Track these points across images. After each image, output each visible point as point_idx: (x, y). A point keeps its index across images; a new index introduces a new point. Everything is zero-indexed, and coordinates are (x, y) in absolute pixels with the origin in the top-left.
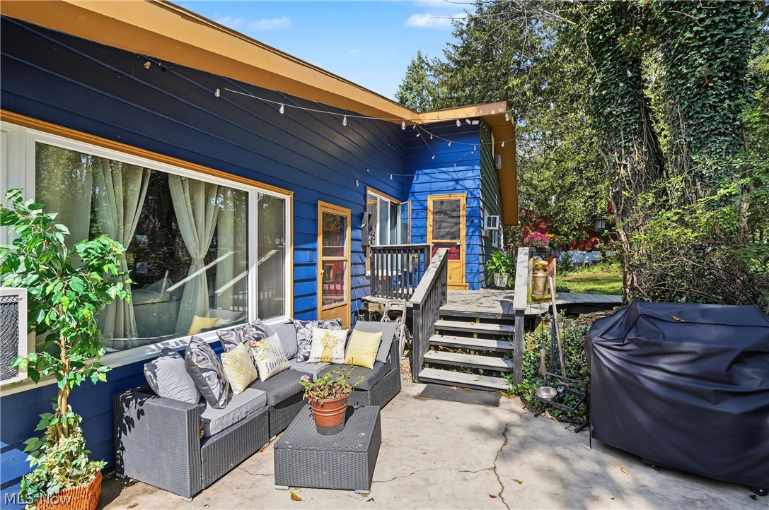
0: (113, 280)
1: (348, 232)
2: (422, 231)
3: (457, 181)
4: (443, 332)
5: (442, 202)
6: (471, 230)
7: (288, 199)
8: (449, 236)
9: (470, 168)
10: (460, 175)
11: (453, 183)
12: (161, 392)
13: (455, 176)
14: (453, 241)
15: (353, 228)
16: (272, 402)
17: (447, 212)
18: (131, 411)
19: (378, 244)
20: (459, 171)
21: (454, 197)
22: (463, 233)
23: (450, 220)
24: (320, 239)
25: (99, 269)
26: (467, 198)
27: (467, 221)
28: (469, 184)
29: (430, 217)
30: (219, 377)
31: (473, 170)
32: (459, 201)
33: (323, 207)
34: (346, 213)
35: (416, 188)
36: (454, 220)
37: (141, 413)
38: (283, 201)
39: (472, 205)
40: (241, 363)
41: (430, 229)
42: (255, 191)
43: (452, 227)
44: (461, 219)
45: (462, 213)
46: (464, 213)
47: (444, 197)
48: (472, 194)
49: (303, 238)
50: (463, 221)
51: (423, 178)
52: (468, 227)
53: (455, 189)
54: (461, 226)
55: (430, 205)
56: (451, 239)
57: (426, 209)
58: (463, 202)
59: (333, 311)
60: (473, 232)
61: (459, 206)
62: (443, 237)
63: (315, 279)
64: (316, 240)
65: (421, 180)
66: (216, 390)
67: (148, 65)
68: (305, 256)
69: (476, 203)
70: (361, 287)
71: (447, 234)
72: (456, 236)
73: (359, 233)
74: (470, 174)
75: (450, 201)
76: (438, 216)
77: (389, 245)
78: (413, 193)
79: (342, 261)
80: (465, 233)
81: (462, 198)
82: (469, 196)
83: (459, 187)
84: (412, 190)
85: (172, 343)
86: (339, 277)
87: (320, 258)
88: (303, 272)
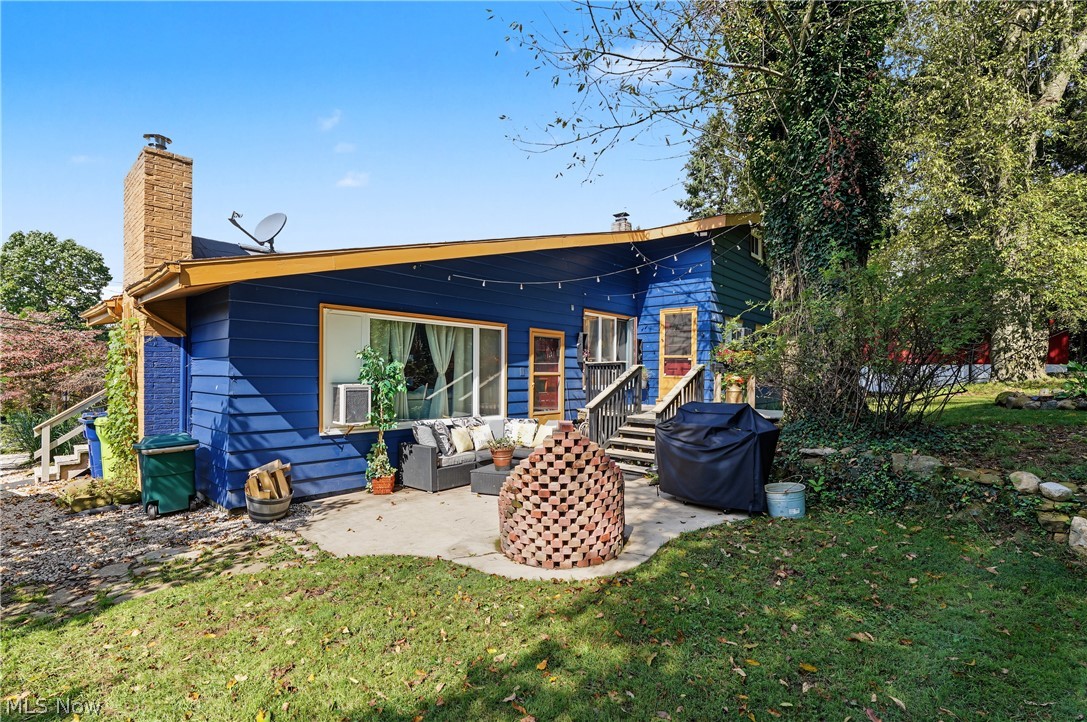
0: (399, 382)
1: (562, 351)
2: (654, 347)
3: (689, 294)
4: (626, 435)
5: (674, 316)
6: (702, 345)
7: (503, 329)
8: (681, 351)
9: (701, 280)
10: (692, 288)
11: (684, 297)
12: (420, 442)
13: (685, 288)
14: (685, 356)
15: (567, 347)
16: (478, 460)
17: (678, 326)
18: (406, 452)
19: (599, 360)
20: (689, 284)
21: (685, 310)
22: (694, 348)
23: (682, 334)
24: (532, 358)
25: (394, 377)
26: (698, 312)
27: (698, 335)
28: (700, 297)
29: (663, 331)
30: (449, 440)
31: (704, 282)
32: (690, 314)
33: (534, 332)
34: (560, 335)
35: (649, 302)
36: (685, 335)
37: (411, 452)
38: (499, 331)
39: (703, 318)
40: (463, 436)
41: (662, 344)
42: (476, 327)
43: (683, 342)
44: (692, 333)
45: (694, 327)
46: (695, 327)
47: (676, 311)
48: (703, 306)
49: (516, 357)
50: (694, 335)
51: (656, 292)
52: (699, 342)
53: (686, 303)
54: (692, 340)
55: (662, 319)
56: (683, 354)
57: (659, 323)
58: (694, 316)
59: (545, 417)
60: (704, 347)
61: (690, 320)
62: (674, 352)
63: (527, 390)
64: (527, 359)
65: (655, 293)
66: (447, 446)
67: (415, 267)
68: (519, 372)
69: (707, 316)
70: (576, 399)
71: (679, 349)
72: (687, 351)
73: (574, 352)
74: (702, 286)
75: (682, 315)
76: (670, 331)
77: (615, 361)
78: (647, 307)
79: (557, 376)
80: (696, 349)
81: (693, 311)
82: (700, 309)
83: (690, 300)
84: (646, 304)
85: (425, 422)
86: (554, 389)
87: (531, 373)
88: (516, 384)
